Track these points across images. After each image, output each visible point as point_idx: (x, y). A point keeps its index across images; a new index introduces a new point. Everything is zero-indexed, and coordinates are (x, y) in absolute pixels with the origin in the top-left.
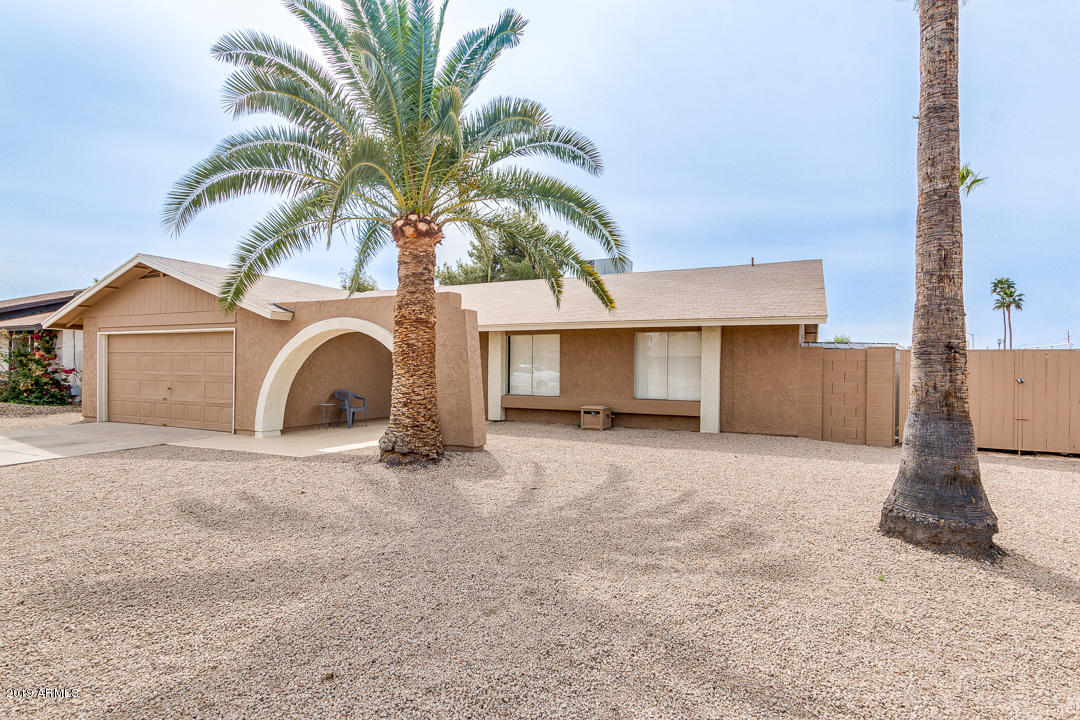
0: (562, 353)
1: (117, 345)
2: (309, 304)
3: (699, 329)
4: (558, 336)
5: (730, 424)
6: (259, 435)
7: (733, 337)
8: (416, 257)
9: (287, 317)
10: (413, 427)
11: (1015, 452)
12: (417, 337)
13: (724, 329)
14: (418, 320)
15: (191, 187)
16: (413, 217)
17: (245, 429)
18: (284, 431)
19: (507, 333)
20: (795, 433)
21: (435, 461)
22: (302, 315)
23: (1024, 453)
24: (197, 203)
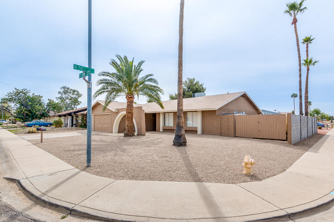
0: (173, 117)
1: (95, 116)
2: (120, 109)
3: (197, 111)
4: (173, 113)
5: (204, 133)
6: (113, 133)
7: (204, 113)
8: (129, 101)
9: (117, 111)
10: (128, 130)
11: (258, 138)
12: (129, 115)
13: (202, 111)
14: (129, 112)
15: (96, 94)
16: (128, 95)
17: (112, 132)
18: (118, 133)
19: (164, 113)
20: (216, 134)
21: (131, 136)
22: (120, 111)
23: (260, 139)
24: (96, 96)
